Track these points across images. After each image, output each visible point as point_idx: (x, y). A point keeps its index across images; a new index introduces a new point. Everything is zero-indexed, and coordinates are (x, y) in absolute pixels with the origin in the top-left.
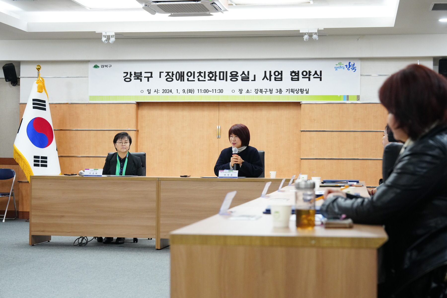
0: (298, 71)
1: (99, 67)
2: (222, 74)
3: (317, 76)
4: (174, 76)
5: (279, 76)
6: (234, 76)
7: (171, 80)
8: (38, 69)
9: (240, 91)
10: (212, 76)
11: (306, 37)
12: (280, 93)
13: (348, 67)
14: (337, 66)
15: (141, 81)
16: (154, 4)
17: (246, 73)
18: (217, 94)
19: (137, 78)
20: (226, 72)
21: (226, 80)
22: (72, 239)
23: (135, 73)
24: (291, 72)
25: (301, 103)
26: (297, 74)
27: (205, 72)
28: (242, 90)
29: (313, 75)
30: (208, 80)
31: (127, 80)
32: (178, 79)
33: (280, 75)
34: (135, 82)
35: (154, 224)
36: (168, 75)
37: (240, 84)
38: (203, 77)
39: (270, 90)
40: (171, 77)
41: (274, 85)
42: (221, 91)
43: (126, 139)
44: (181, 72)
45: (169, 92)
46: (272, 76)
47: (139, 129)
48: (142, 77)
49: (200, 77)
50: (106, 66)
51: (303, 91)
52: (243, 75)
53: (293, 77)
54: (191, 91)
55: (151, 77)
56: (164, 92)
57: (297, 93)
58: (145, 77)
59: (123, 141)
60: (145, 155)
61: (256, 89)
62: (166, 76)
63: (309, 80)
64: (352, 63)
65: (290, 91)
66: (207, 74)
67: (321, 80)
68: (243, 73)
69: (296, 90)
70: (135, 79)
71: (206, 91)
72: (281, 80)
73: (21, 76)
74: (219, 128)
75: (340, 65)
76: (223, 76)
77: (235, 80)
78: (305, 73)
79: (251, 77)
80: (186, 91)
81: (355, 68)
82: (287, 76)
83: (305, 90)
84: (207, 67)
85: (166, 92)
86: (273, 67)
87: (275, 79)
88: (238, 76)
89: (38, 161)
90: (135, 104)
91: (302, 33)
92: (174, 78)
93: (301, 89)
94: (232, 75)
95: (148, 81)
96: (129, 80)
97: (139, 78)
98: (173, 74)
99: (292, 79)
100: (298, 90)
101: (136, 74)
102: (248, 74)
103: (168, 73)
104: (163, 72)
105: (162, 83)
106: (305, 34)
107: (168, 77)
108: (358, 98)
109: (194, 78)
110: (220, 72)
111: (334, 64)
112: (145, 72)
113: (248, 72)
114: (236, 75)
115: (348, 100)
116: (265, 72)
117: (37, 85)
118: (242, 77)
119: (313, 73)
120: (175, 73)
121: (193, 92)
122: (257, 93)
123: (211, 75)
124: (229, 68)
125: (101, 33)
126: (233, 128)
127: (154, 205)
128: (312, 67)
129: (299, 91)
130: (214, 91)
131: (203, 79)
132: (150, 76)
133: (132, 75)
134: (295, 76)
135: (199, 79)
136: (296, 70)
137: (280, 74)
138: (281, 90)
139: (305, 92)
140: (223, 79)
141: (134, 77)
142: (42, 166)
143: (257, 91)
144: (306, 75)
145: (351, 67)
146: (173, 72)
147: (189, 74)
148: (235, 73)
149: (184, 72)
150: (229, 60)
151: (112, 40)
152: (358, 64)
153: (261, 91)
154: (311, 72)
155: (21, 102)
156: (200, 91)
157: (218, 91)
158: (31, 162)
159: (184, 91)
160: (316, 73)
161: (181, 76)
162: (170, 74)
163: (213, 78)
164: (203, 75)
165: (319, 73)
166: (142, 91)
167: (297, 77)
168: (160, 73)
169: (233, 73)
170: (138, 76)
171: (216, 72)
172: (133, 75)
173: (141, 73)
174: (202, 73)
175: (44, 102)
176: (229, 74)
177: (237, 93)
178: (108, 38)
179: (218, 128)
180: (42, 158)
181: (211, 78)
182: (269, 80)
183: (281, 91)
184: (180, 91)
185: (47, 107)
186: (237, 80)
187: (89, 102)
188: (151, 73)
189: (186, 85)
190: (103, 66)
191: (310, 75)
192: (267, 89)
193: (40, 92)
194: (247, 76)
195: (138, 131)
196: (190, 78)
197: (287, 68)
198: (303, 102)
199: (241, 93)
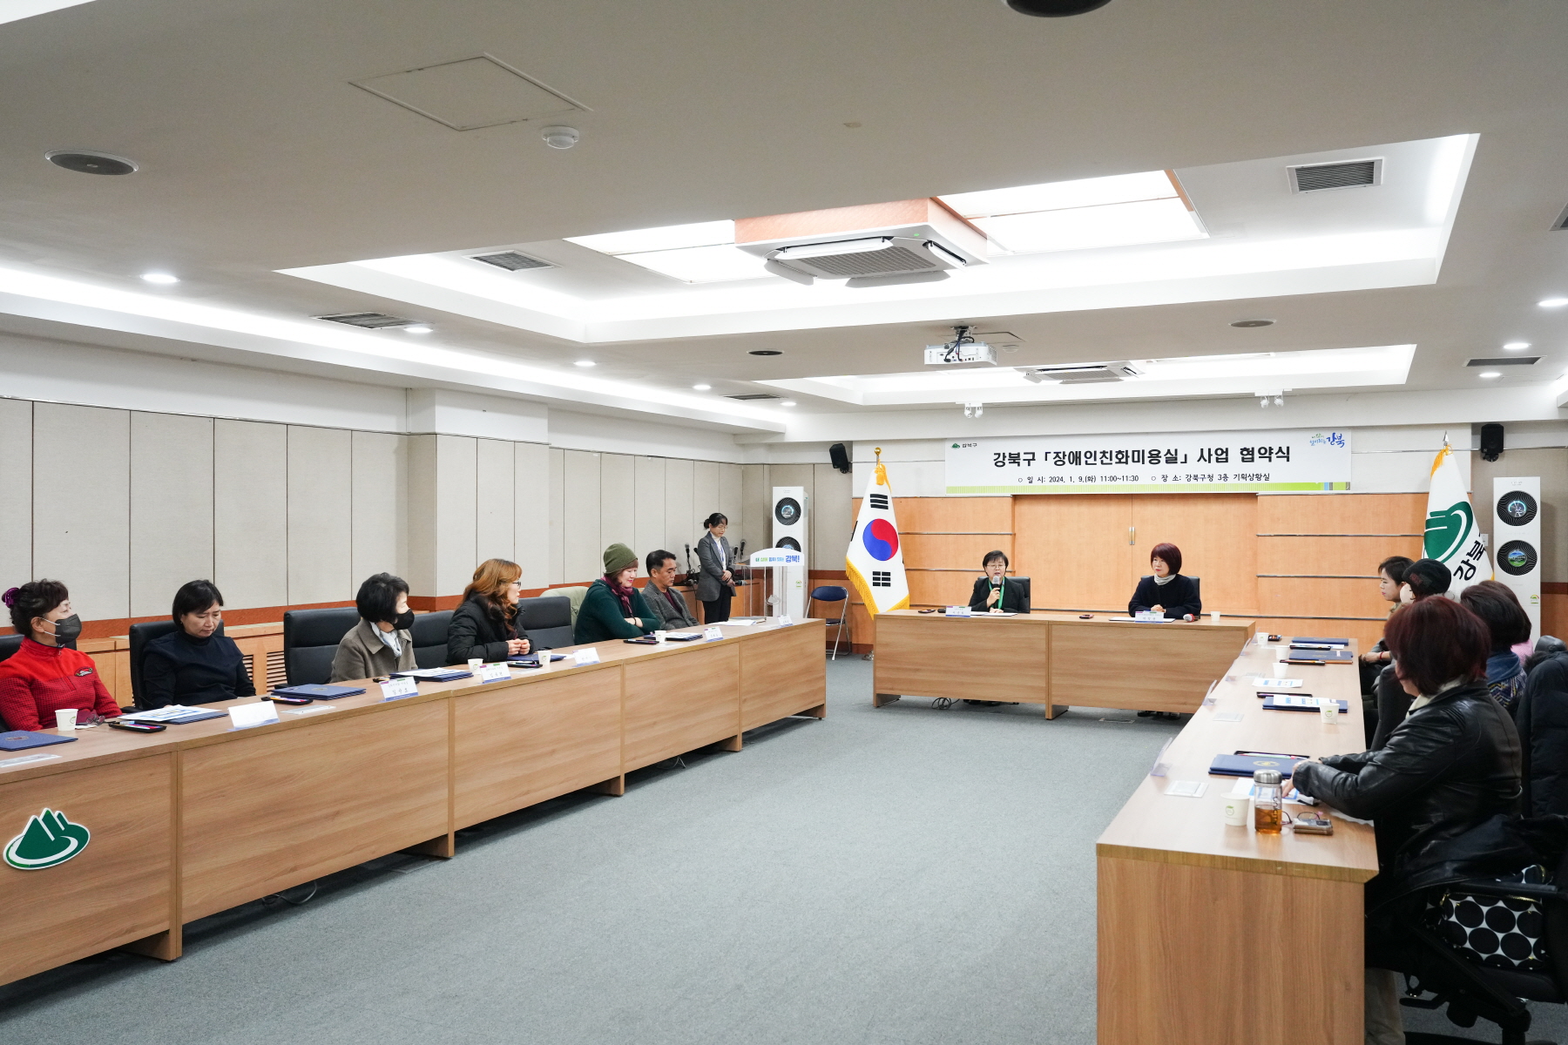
0: (1253, 449)
1: (960, 447)
2: (1136, 454)
3: (1283, 455)
4: (1067, 458)
5: (1223, 456)
6: (1155, 457)
7: (1061, 463)
8: (878, 453)
10: (1122, 457)
11: (1264, 402)
12: (1225, 480)
13: (1331, 440)
14: (1314, 439)
15: (1019, 465)
16: (1040, 373)
17: (1173, 452)
18: (1130, 483)
19: (1013, 461)
20: (1143, 451)
21: (1143, 463)
22: (929, 699)
23: (1010, 454)
24: (1241, 449)
25: (1257, 495)
26: (1251, 452)
27: (1111, 452)
28: (1167, 477)
29: (1276, 454)
30: (1116, 463)
31: (999, 464)
32: (1071, 462)
33: (1225, 454)
34: (1009, 467)
35: (1043, 684)
36: (1057, 456)
37: (1163, 467)
38: (1109, 459)
39: (1209, 476)
40: (1062, 459)
41: (1215, 468)
42: (1135, 478)
43: (1001, 560)
44: (1076, 452)
45: (1059, 481)
46: (1212, 455)
47: (1016, 531)
48: (1020, 460)
49: (1104, 459)
50: (970, 445)
51: (1259, 477)
52: (1169, 455)
53: (1245, 457)
54: (1090, 479)
55: (1033, 459)
56: (1052, 481)
57: (1252, 480)
58: (1024, 460)
59: (997, 563)
60: (1029, 581)
61: (1188, 475)
62: (1054, 459)
63: (1270, 461)
64: (1338, 435)
65: (1240, 477)
66: (1114, 454)
67: (1288, 460)
68: (1169, 451)
69: (1249, 476)
70: (1010, 463)
72: (1227, 461)
73: (854, 460)
74: (1133, 530)
75: (1319, 437)
76: (1138, 457)
77: (1157, 462)
78: (1263, 451)
79: (1181, 458)
81: (1342, 442)
82: (1235, 455)
83: (1263, 475)
84: (1114, 445)
85: (1054, 481)
86: (1214, 442)
87: (1217, 460)
88: (1160, 457)
89: (879, 579)
90: (1011, 497)
91: (1259, 397)
92: (1066, 460)
93: (1257, 474)
94: (1151, 456)
95: (1029, 465)
96: (1001, 464)
97: (1016, 461)
98: (1064, 455)
99: (1243, 460)
100: (1252, 476)
101: (1012, 456)
102: (1176, 454)
103: (1057, 453)
104: (1050, 453)
105: (1049, 468)
106: (1263, 398)
107: (1058, 459)
108: (1348, 485)
109: (1095, 460)
110: (1133, 452)
111: (1309, 436)
112: (1025, 453)
113: (1176, 450)
114: (1157, 456)
115: (1331, 489)
116: (1202, 450)
117: (876, 475)
118: (1166, 458)
119: (1275, 451)
120: (1067, 454)
121: (1094, 480)
122: (1189, 481)
123: (1120, 456)
124: (1147, 445)
125: (964, 405)
126: (1158, 549)
127: (1043, 658)
128: (1274, 442)
129: (1255, 477)
130: (1125, 478)
131: (1108, 461)
132: (1031, 458)
133: (1006, 457)
134: (1248, 455)
135: (1102, 462)
136: (1249, 447)
137: (1225, 452)
138: (1225, 475)
139: (1263, 478)
140: (1138, 461)
141: (1009, 460)
142: (884, 585)
144: (1265, 453)
145: (1336, 441)
146: (1064, 453)
147: (1088, 455)
148: (1157, 453)
149: (1080, 452)
150: (1147, 433)
151: (979, 413)
152: (1347, 436)
153: (1196, 478)
154: (1273, 449)
155: (855, 495)
156: (1104, 478)
157: (1132, 479)
158: (869, 580)
159: (1081, 479)
160: (1280, 450)
161: (1076, 458)
162: (1061, 455)
163: (1124, 460)
164: (1108, 455)
165: (1285, 450)
166: (1020, 480)
167: (1250, 456)
168: (1046, 453)
169: (1153, 453)
170: (1015, 459)
171: (1127, 451)
172: (1008, 457)
173: (1019, 454)
174: (1107, 453)
175: (886, 497)
176: (1147, 455)
177: (1160, 481)
178: (974, 410)
179: (1130, 531)
180: (884, 574)
181: (1120, 460)
182: (1207, 462)
183: (1226, 477)
184: (1076, 479)
185: (890, 504)
186: (1159, 462)
187: (945, 495)
188: (1033, 454)
189: (1083, 470)
190: (965, 446)
191: (1271, 453)
192: (1204, 475)
193: (879, 484)
194: (1174, 456)
195: (1015, 534)
196: (1090, 461)
197: (1235, 445)
198: (1260, 493)
199: (1165, 480)
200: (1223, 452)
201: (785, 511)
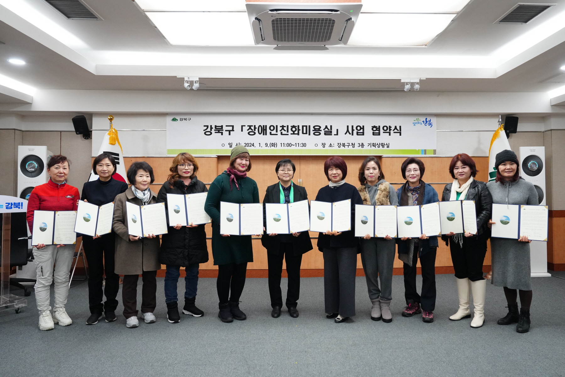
0: (379, 126)
1: (177, 120)
2: (305, 128)
3: (397, 131)
4: (257, 130)
6: (317, 130)
7: (253, 133)
8: (111, 120)
9: (323, 145)
10: (295, 130)
12: (362, 147)
13: (425, 122)
14: (415, 122)
15: (222, 134)
17: (329, 128)
18: (300, 148)
19: (217, 131)
20: (309, 126)
21: (309, 134)
23: (216, 126)
24: (372, 127)
25: (382, 157)
26: (378, 128)
27: (288, 126)
28: (325, 144)
29: (393, 130)
30: (291, 134)
31: (207, 133)
32: (260, 133)
33: (362, 130)
34: (215, 135)
36: (250, 128)
37: (323, 138)
38: (286, 131)
39: (352, 144)
40: (253, 131)
41: (356, 139)
42: (304, 145)
44: (264, 126)
45: (251, 146)
46: (354, 130)
48: (223, 130)
49: (283, 131)
50: (185, 119)
51: (383, 145)
52: (326, 130)
53: (375, 132)
54: (273, 145)
55: (233, 130)
56: (246, 146)
57: (379, 147)
58: (226, 131)
61: (339, 144)
62: (248, 130)
63: (390, 135)
64: (428, 119)
65: (372, 145)
66: (290, 128)
67: (400, 135)
68: (326, 127)
69: (377, 144)
70: (215, 132)
71: (289, 145)
72: (363, 135)
73: (93, 128)
74: (301, 181)
75: (418, 120)
76: (306, 130)
77: (318, 134)
78: (385, 128)
79: (334, 132)
80: (269, 145)
81: (431, 124)
82: (368, 131)
83: (386, 144)
84: (289, 121)
85: (248, 146)
86: (356, 122)
87: (357, 134)
88: (321, 131)
90: (216, 157)
92: (256, 131)
93: (382, 143)
94: (315, 129)
95: (230, 134)
96: (209, 133)
97: (220, 131)
98: (255, 128)
99: (374, 134)
100: (379, 144)
101: (217, 128)
102: (331, 129)
103: (250, 126)
104: (245, 126)
105: (244, 137)
106: (407, 84)
107: (250, 130)
108: (435, 152)
109: (277, 131)
110: (303, 126)
111: (412, 119)
112: (226, 126)
113: (331, 126)
114: (319, 129)
115: (425, 154)
116: (348, 126)
117: (109, 137)
118: (325, 131)
119: (393, 128)
120: (257, 127)
121: (276, 146)
122: (339, 147)
123: (294, 129)
124: (312, 122)
125: (183, 78)
128: (392, 122)
129: (381, 145)
130: (297, 145)
131: (286, 133)
132: (231, 129)
133: (212, 128)
134: (376, 130)
135: (281, 133)
136: (377, 125)
137: (362, 128)
139: (386, 146)
140: (306, 133)
141: (215, 130)
143: (339, 145)
144: (387, 129)
145: (428, 123)
146: (255, 126)
147: (272, 128)
148: (318, 127)
149: (266, 126)
151: (196, 86)
152: (434, 120)
153: (344, 145)
154: (391, 127)
156: (283, 145)
157: (301, 145)
159: (266, 145)
160: (396, 128)
161: (263, 130)
162: (253, 128)
163: (296, 132)
165: (398, 128)
166: (223, 145)
167: (378, 132)
168: (242, 126)
169: (316, 127)
170: (219, 130)
171: (298, 126)
172: (214, 129)
173: (222, 126)
174: (285, 127)
175: (118, 155)
176: (312, 129)
177: (320, 147)
178: (192, 83)
179: (299, 181)
181: (294, 132)
182: (351, 134)
183: (363, 145)
184: (263, 145)
185: (122, 161)
186: (320, 134)
187: (167, 156)
188: (233, 126)
189: (268, 138)
190: (182, 119)
191: (390, 130)
192: (349, 143)
193: (112, 144)
194: (330, 130)
196: (273, 132)
197: (368, 123)
198: (384, 155)
199: (324, 147)
200: (361, 128)
201: (29, 165)
